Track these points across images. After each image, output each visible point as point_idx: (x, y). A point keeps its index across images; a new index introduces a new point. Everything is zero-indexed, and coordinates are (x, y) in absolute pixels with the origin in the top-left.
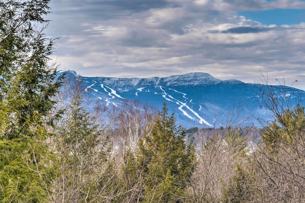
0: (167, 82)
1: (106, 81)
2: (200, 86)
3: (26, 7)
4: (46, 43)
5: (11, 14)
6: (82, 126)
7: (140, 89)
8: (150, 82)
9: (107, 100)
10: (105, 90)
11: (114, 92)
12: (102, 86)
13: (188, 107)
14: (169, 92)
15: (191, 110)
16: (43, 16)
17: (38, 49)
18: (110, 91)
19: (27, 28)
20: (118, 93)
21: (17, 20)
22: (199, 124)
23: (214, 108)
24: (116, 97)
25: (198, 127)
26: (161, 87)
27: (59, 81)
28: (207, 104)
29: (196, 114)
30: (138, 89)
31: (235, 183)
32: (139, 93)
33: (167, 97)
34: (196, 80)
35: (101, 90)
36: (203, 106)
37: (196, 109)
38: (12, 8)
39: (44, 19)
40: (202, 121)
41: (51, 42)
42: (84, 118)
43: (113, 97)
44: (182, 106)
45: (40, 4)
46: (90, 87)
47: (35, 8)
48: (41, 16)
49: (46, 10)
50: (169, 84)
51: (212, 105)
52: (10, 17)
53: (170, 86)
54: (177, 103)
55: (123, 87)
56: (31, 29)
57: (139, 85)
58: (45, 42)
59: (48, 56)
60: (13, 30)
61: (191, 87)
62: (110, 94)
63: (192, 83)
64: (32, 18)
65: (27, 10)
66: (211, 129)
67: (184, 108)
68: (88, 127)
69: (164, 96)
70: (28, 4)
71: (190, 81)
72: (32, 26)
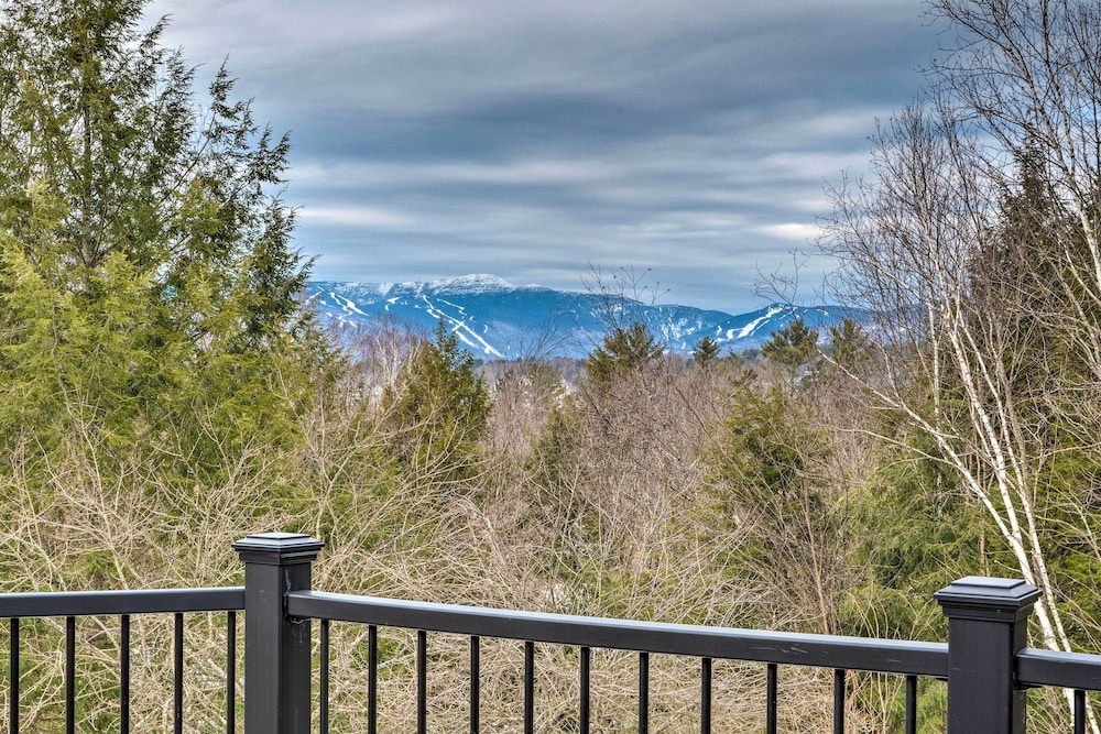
0: (434, 290)
1: (339, 288)
2: (485, 296)
3: (252, 160)
4: (285, 214)
5: (230, 170)
6: (318, 350)
7: (393, 301)
8: (407, 290)
9: (340, 318)
10: (338, 301)
11: (351, 304)
12: (333, 295)
13: (467, 328)
14: (438, 305)
15: (471, 332)
16: (278, 174)
17: (274, 222)
18: (346, 304)
19: (254, 191)
20: (357, 306)
21: (239, 180)
22: (486, 355)
23: (508, 329)
24: (355, 313)
25: (483, 358)
26: (424, 297)
27: (305, 270)
28: (496, 323)
29: (480, 339)
30: (390, 300)
31: (549, 434)
32: (391, 306)
33: (434, 312)
34: (479, 286)
35: (332, 302)
36: (490, 326)
37: (479, 331)
38: (231, 161)
39: (280, 179)
40: (488, 349)
41: (292, 212)
42: (321, 338)
43: (351, 313)
44: (457, 327)
45: (273, 156)
46: (313, 297)
47: (265, 161)
48: (276, 174)
49: (283, 165)
50: (437, 292)
51: (504, 325)
52: (229, 175)
53: (438, 296)
54: (451, 322)
55: (366, 298)
56: (261, 194)
57: (391, 294)
58: (283, 212)
59: (288, 233)
60: (234, 196)
61: (470, 296)
62: (345, 308)
63: (472, 291)
64: (262, 177)
65: (252, 165)
66: (503, 362)
67: (461, 330)
68: (328, 350)
69: (430, 311)
70: (255, 156)
71: (470, 287)
72: (262, 189)
